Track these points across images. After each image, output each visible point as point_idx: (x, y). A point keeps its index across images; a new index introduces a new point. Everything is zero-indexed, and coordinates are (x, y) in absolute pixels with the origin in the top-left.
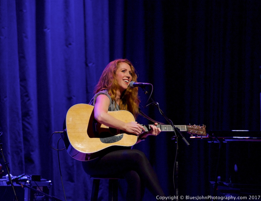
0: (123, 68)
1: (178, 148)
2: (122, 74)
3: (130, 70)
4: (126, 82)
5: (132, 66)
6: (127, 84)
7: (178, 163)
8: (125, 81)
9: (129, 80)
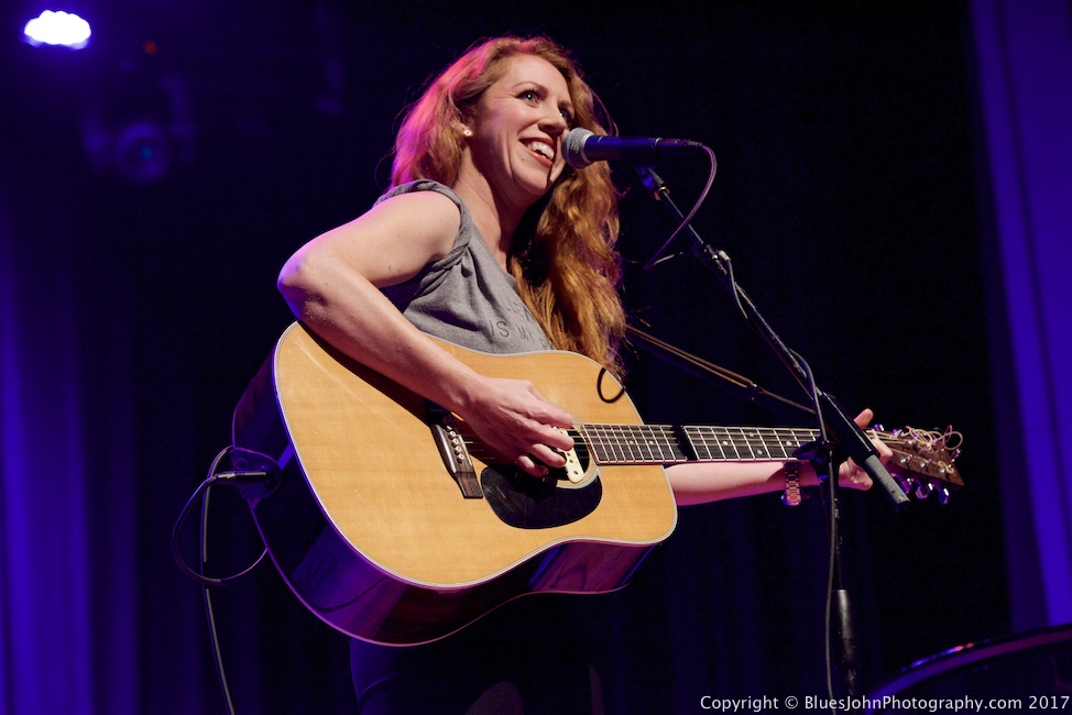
0: (526, 79)
1: (835, 513)
2: (523, 109)
3: (566, 97)
4: (539, 152)
5: (577, 80)
6: (543, 163)
7: (850, 597)
8: (536, 145)
9: (554, 147)
